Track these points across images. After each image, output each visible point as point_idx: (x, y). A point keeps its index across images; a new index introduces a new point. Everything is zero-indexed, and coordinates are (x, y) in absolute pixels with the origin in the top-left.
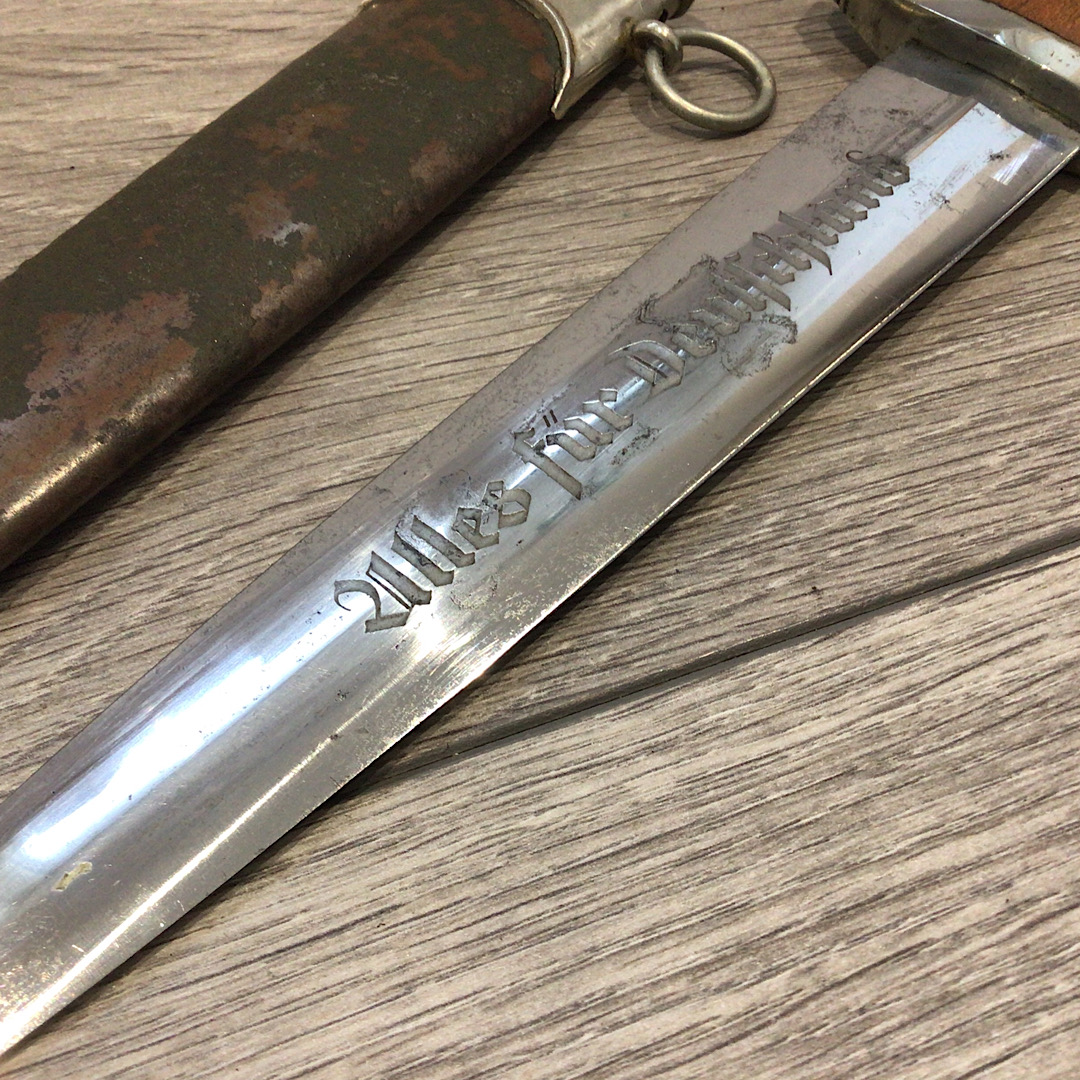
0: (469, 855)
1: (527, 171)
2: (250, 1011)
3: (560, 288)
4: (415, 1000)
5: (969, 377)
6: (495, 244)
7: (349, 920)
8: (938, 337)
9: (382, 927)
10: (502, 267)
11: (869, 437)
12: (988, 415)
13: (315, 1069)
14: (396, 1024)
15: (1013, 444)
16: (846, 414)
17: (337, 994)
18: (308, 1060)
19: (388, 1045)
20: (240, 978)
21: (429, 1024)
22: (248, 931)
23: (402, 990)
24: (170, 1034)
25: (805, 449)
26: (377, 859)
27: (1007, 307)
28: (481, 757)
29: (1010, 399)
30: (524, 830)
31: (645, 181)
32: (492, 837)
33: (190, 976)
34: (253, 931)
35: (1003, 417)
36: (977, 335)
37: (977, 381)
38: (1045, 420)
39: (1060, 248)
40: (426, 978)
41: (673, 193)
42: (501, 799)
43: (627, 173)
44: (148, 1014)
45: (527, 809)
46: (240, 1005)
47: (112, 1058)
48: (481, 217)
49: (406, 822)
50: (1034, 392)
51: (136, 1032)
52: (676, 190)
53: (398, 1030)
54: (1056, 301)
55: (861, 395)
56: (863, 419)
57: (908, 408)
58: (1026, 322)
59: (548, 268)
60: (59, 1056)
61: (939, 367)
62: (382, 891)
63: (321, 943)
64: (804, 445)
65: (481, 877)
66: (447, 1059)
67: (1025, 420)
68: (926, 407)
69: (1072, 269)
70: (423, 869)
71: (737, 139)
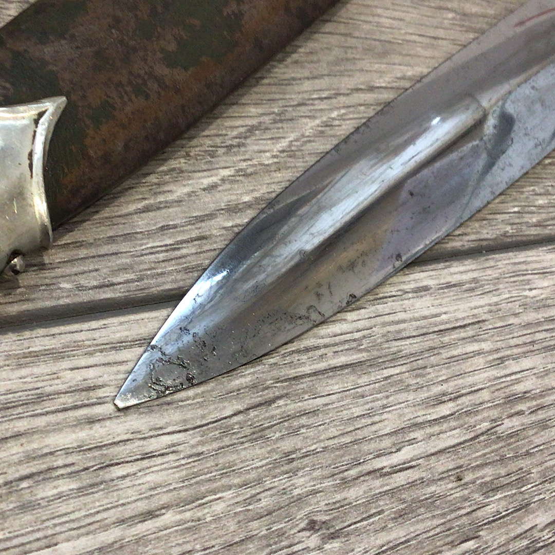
0: (507, 303)
2: (437, 357)
4: (506, 367)
7: (465, 322)
9: (481, 330)
13: (475, 391)
14: (502, 377)
17: (472, 357)
18: (470, 386)
19: (503, 385)
20: (428, 340)
21: (516, 379)
22: (423, 317)
23: (499, 362)
24: (405, 362)
26: (468, 295)
28: (497, 256)
30: (526, 297)
32: (514, 297)
33: (404, 334)
34: (425, 318)
40: (508, 357)
42: (512, 279)
44: (391, 350)
45: (524, 287)
46: (432, 354)
47: (382, 369)
49: (475, 280)
51: (389, 358)
53: (504, 379)
60: (357, 363)
62: (476, 311)
63: (457, 331)
65: (516, 315)
66: (528, 397)
70: (490, 305)
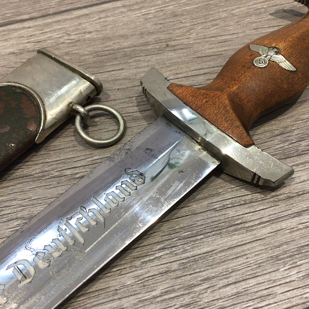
1: (28, 162)
3: (24, 217)
5: (165, 269)
6: (6, 196)
8: (158, 247)
10: (5, 207)
11: (119, 299)
12: (168, 289)
15: (175, 305)
16: (114, 286)
25: (93, 304)
27: (187, 233)
29: (179, 281)
31: (70, 167)
35: (174, 291)
36: (173, 247)
37: (168, 271)
38: (190, 293)
39: (214, 204)
41: (78, 173)
43: (64, 163)
48: (5, 182)
50: (189, 277)
52: (80, 171)
54: (207, 231)
55: (122, 276)
56: (120, 289)
57: (138, 284)
58: (194, 241)
59: (22, 208)
61: (156, 263)
64: (94, 302)
67: (182, 293)
68: (145, 284)
69: (217, 215)
71: (108, 148)
